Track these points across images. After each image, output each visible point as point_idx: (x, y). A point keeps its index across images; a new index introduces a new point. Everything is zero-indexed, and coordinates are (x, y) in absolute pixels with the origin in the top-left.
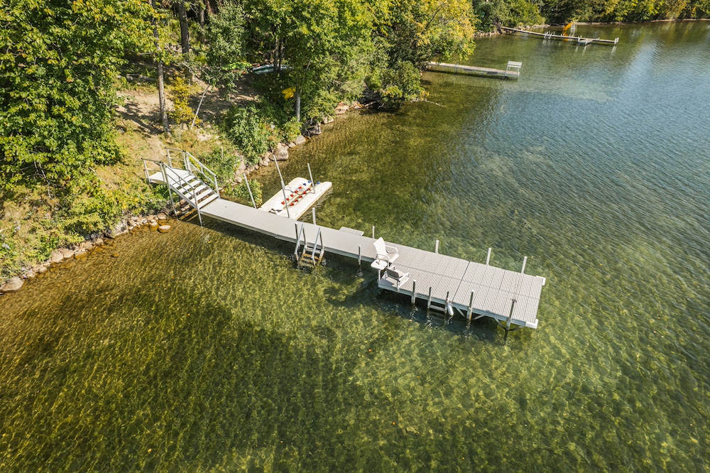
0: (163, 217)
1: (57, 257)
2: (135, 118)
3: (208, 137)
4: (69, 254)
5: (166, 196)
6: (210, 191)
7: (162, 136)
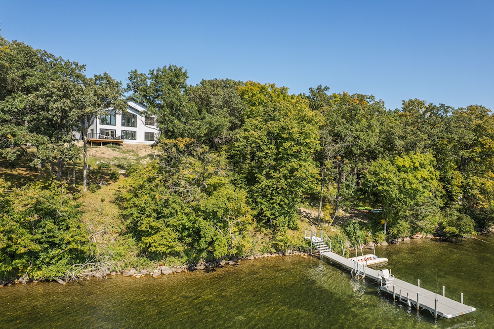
0: (306, 254)
1: (266, 255)
2: (308, 218)
3: (336, 230)
4: (270, 255)
5: (310, 246)
6: (328, 248)
7: (316, 226)
